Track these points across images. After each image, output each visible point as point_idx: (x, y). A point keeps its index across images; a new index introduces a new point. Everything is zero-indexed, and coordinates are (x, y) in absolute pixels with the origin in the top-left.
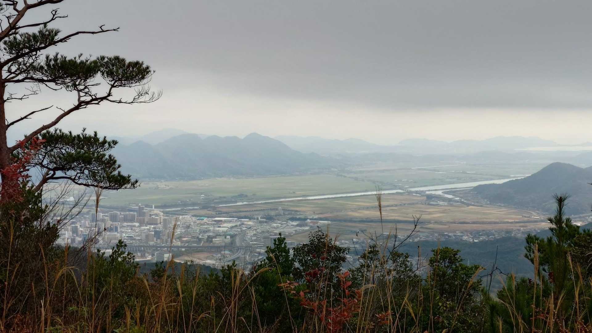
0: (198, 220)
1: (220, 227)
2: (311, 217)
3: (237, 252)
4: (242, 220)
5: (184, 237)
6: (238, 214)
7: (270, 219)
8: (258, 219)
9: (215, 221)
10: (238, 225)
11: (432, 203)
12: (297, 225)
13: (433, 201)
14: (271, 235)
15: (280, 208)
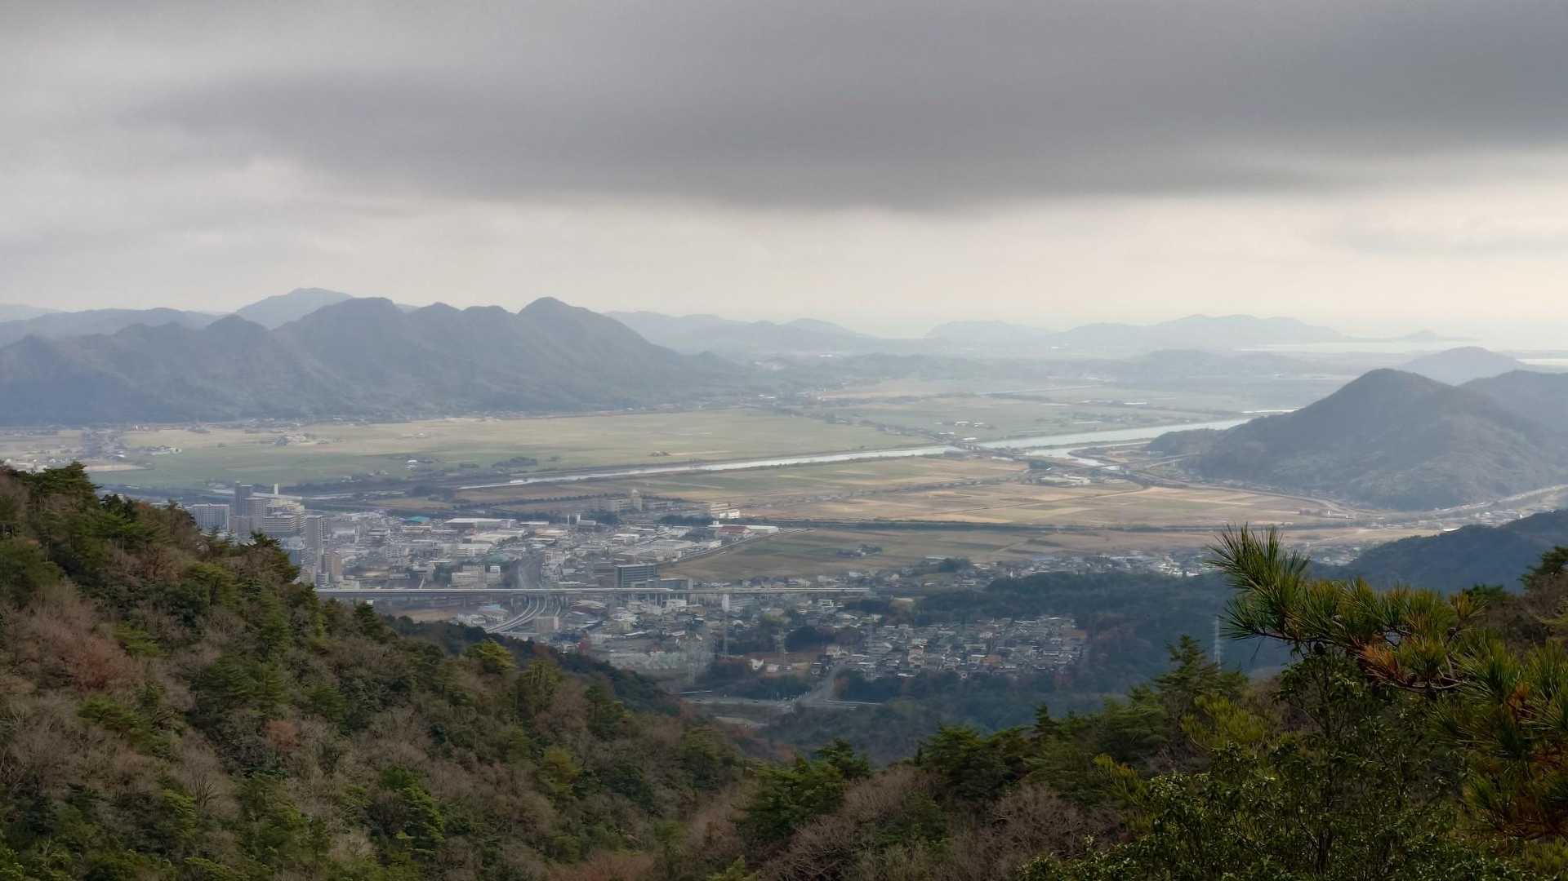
0: (405, 523)
1: (468, 541)
2: (722, 515)
3: (525, 608)
4: (530, 523)
5: (370, 570)
6: (516, 508)
7: (609, 520)
8: (573, 520)
9: (454, 526)
10: (520, 536)
11: (1047, 478)
12: (687, 537)
13: (1049, 474)
14: (615, 563)
15: (635, 491)
